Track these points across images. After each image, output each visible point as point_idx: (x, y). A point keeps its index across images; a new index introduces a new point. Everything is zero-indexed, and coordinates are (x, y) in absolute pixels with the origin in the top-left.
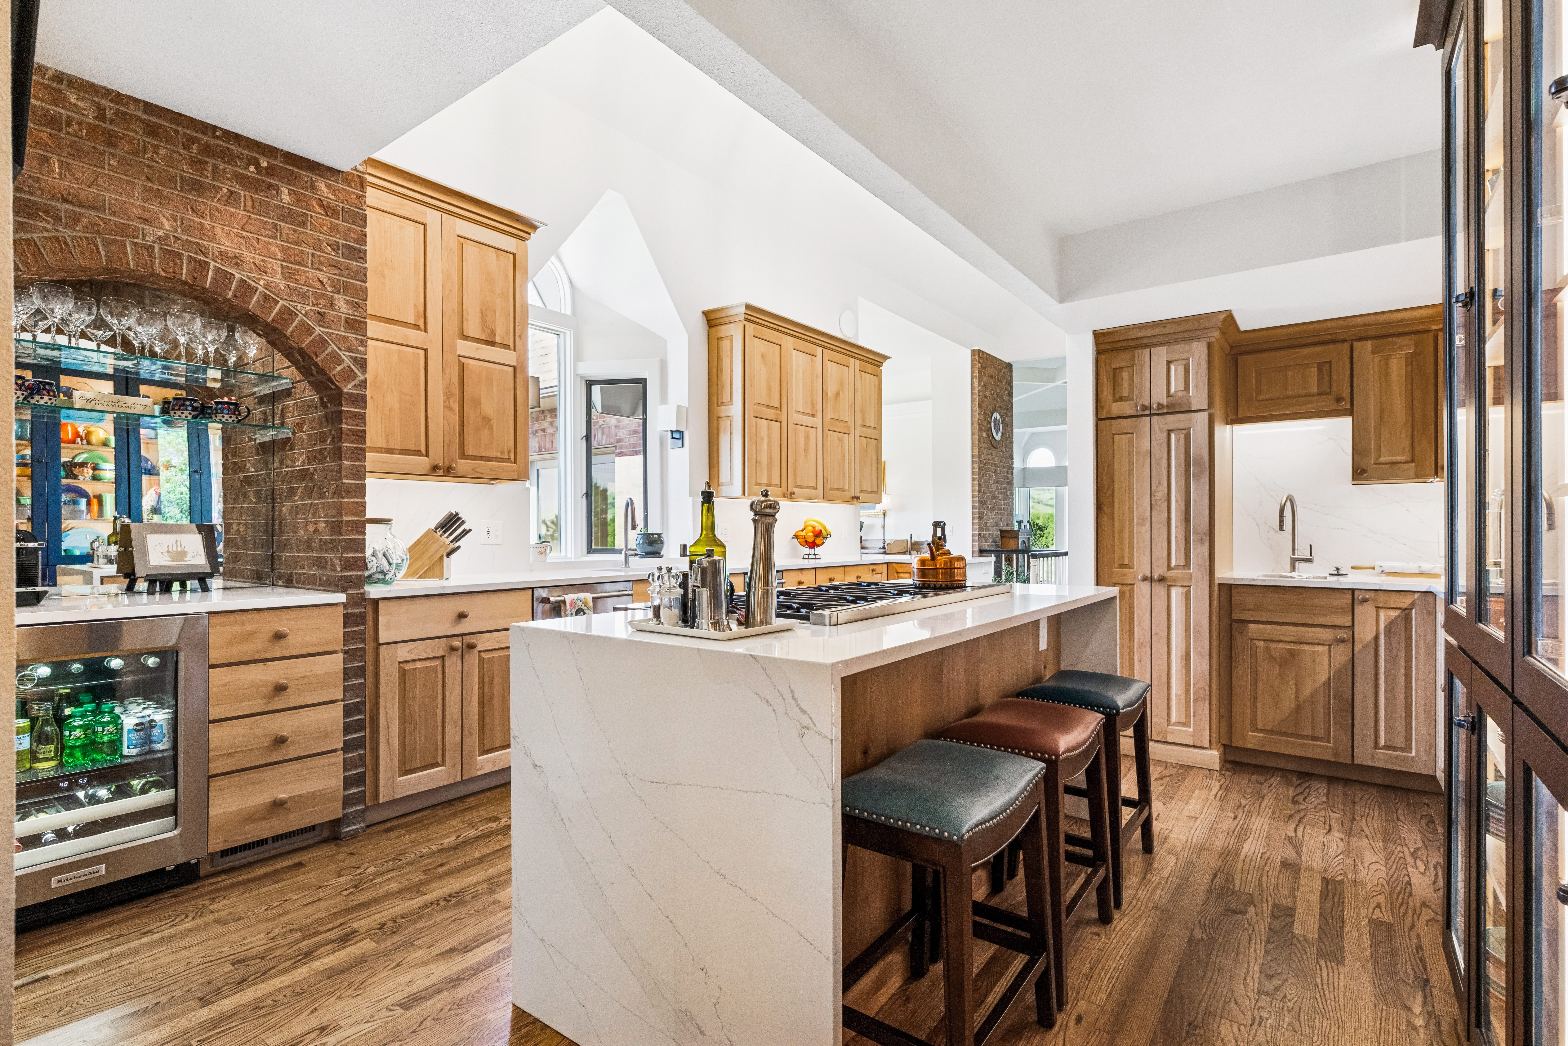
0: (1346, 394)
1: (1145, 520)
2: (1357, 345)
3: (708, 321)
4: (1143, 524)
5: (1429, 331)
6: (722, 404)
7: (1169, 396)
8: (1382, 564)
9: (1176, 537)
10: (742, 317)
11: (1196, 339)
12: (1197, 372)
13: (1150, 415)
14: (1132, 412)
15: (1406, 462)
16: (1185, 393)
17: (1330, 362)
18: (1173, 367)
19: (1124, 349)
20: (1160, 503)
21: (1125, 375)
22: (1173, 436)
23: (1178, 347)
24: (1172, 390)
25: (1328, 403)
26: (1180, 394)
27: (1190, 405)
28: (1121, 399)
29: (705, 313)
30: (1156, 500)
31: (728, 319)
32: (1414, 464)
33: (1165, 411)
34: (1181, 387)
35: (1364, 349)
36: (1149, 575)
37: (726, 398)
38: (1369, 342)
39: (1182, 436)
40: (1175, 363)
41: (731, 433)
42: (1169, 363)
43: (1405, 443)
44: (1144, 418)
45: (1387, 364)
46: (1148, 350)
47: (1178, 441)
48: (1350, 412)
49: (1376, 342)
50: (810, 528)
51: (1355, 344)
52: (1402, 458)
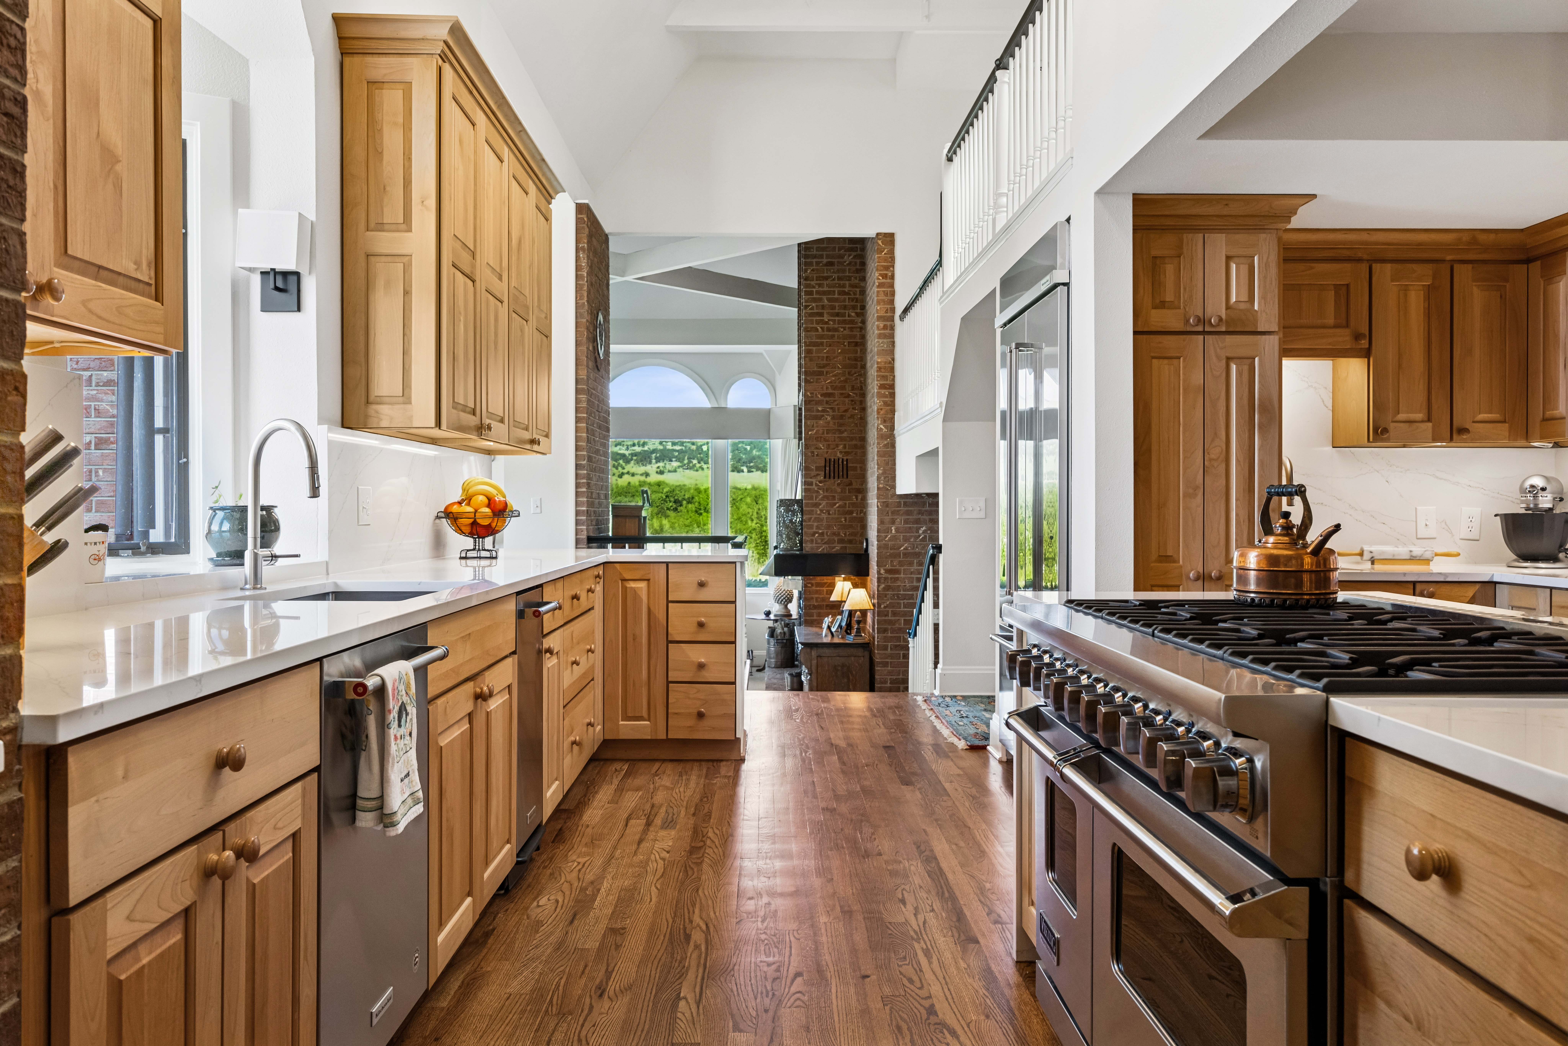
0: (1365, 330)
1: (1196, 488)
2: (1377, 267)
3: (342, 39)
4: (1195, 495)
5: (1443, 261)
6: (380, 227)
7: (1228, 307)
8: (1372, 549)
9: (1237, 515)
10: (439, 48)
11: (1262, 229)
12: (1265, 277)
13: (1204, 333)
14: (1178, 326)
15: (1422, 421)
16: (1248, 305)
17: (1348, 285)
18: (1233, 267)
19: (1165, 229)
20: (1216, 464)
21: (1170, 269)
22: (1234, 368)
23: (1240, 237)
24: (1233, 299)
25: (1343, 338)
26: (1242, 306)
27: (1255, 324)
28: (1162, 305)
29: (338, 20)
30: (1211, 460)
31: (384, 46)
32: (1430, 424)
33: (1224, 329)
34: (1244, 298)
35: (1384, 272)
36: (1201, 571)
37: (393, 213)
38: (1389, 266)
39: (1246, 368)
40: (1236, 259)
41: (407, 293)
42: (1228, 258)
43: (1421, 397)
44: (1195, 337)
45: (1406, 295)
46: (1201, 235)
47: (1239, 374)
48: (1366, 353)
49: (1395, 266)
50: (482, 499)
51: (1374, 265)
52: (1419, 416)
